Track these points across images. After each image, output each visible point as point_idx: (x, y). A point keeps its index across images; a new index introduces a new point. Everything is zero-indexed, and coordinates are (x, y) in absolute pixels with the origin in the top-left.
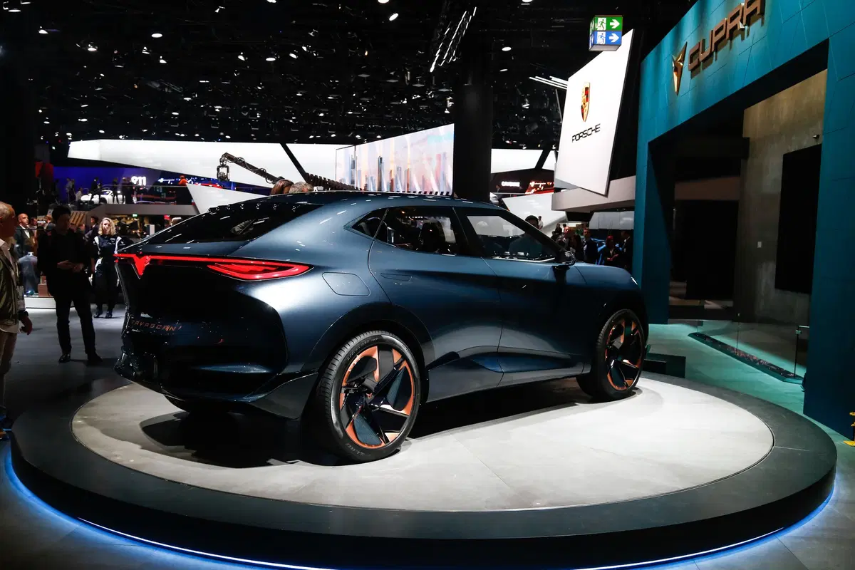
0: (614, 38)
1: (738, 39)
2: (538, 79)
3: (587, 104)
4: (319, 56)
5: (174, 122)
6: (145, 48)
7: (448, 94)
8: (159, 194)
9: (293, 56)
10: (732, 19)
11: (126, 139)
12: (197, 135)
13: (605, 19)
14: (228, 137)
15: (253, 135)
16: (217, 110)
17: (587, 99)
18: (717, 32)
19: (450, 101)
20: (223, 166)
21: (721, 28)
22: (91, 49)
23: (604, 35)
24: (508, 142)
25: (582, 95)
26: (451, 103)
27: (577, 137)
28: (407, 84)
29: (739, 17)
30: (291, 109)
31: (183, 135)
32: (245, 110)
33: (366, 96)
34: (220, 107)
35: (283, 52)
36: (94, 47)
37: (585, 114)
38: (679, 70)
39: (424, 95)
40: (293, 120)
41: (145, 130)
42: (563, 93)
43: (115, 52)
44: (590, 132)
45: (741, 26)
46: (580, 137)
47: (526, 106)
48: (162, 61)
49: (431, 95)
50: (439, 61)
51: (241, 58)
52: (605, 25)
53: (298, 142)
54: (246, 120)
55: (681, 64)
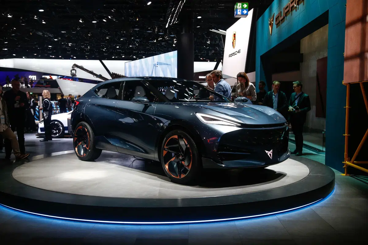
0: (245, 12)
1: (294, 11)
2: (213, 30)
3: (235, 41)
4: (117, 20)
5: (49, 50)
6: (35, 16)
7: (174, 37)
8: (42, 84)
9: (104, 20)
10: (292, 3)
11: (26, 58)
12: (60, 57)
13: (241, 4)
14: (75, 57)
15: (86, 57)
16: (70, 45)
17: (235, 39)
18: (286, 8)
19: (175, 40)
20: (73, 70)
21: (287, 7)
22: (9, 16)
23: (241, 11)
24: (201, 59)
25: (232, 37)
26: (176, 41)
27: (231, 55)
28: (156, 33)
29: (294, 2)
30: (104, 45)
31: (53, 57)
32: (83, 45)
33: (137, 38)
34: (71, 44)
35: (100, 19)
36: (11, 15)
37: (234, 45)
38: (272, 24)
39: (163, 38)
40: (105, 50)
41: (35, 54)
42: (224, 37)
43: (21, 18)
44: (236, 53)
45: (295, 6)
46: (232, 55)
47: (209, 42)
48: (44, 23)
49: (167, 38)
50: (170, 22)
51: (81, 21)
52: (241, 6)
53: (107, 60)
54: (83, 49)
55: (272, 22)
